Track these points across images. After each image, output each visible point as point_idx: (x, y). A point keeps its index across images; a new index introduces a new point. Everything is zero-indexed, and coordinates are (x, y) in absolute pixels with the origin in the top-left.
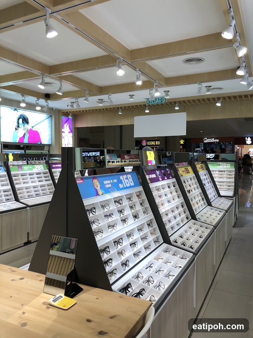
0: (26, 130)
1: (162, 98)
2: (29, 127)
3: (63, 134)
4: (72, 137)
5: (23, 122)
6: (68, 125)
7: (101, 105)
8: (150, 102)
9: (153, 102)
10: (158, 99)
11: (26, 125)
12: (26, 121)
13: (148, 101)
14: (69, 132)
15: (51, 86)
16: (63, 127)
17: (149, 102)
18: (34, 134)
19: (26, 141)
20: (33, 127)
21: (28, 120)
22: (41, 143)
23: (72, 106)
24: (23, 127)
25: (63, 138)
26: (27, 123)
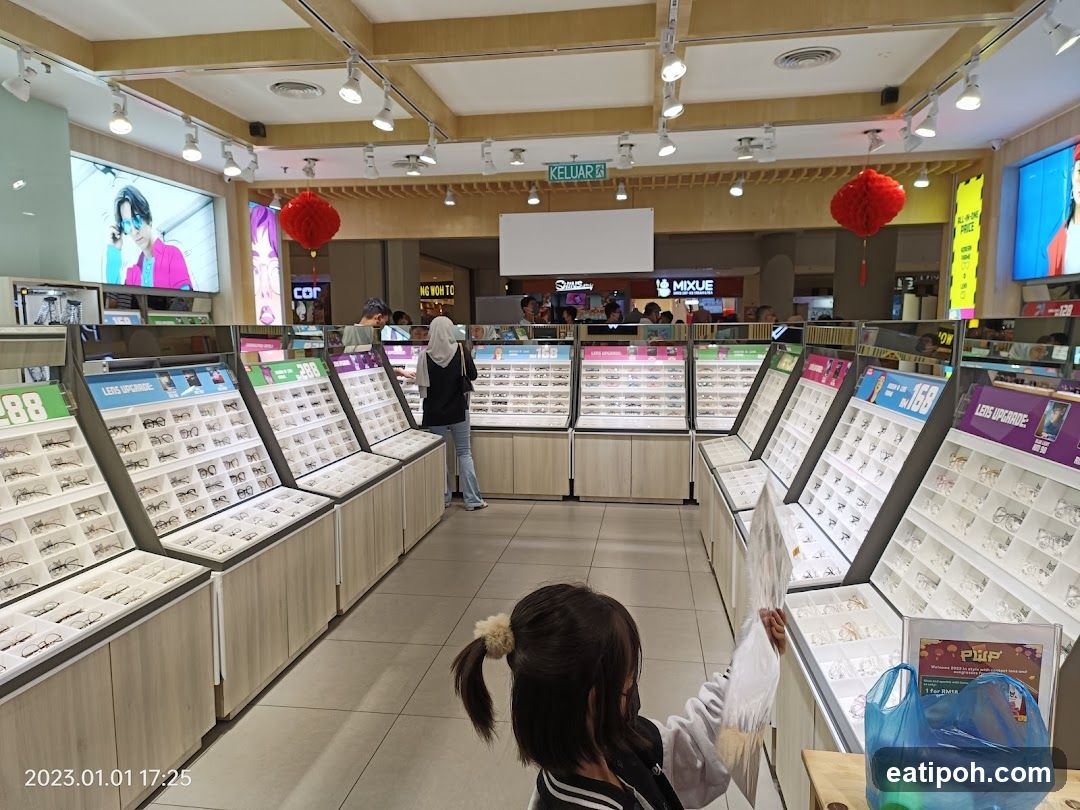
0: (147, 244)
1: (594, 166)
2: (152, 231)
3: (256, 261)
4: (277, 270)
5: (134, 216)
6: (266, 232)
7: (415, 173)
8: (559, 173)
9: (569, 175)
10: (584, 166)
11: (143, 224)
12: (142, 212)
13: (552, 172)
14: (270, 256)
15: (305, 97)
16: (253, 239)
17: (556, 173)
18: (169, 259)
19: (147, 280)
20: (164, 234)
21: (147, 208)
22: (191, 289)
23: (309, 171)
24: (135, 231)
25: (257, 272)
26: (147, 218)
